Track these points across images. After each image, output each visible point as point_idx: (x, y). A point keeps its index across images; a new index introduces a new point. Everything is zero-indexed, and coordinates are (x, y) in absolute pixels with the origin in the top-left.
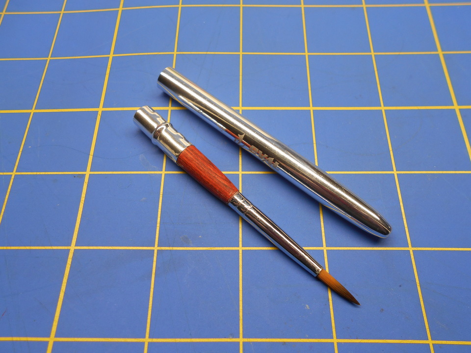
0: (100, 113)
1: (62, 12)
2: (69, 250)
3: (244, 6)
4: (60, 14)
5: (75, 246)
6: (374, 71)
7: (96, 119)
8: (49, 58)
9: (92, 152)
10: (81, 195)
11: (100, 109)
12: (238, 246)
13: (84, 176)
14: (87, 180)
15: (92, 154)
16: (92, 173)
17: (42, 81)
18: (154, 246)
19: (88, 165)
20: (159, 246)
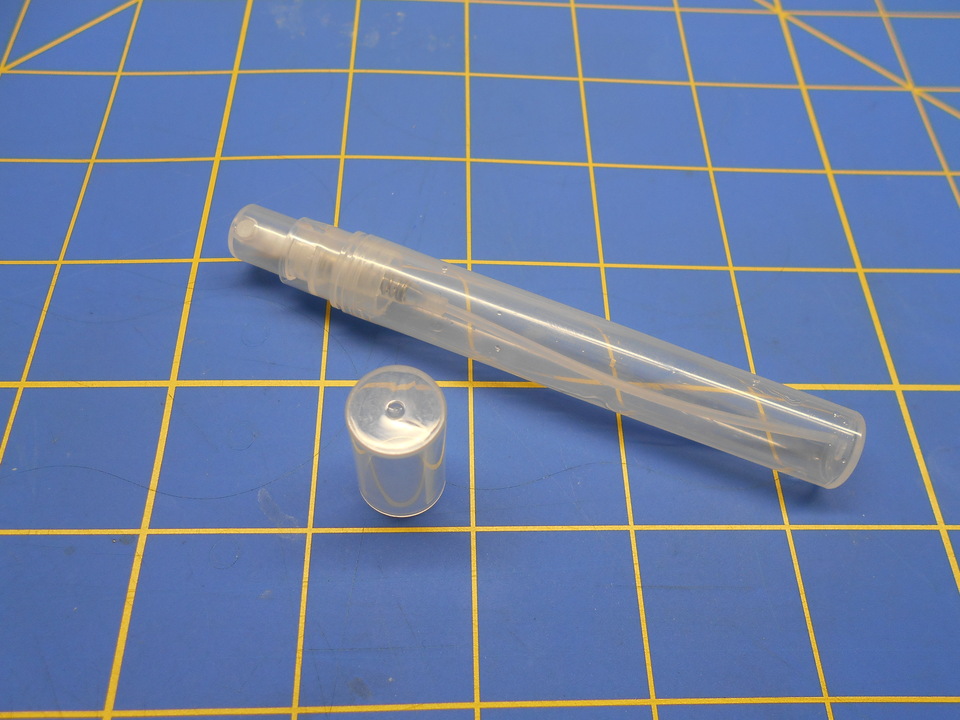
0: (171, 392)
1: (93, 160)
3: (474, 160)
5: (114, 709)
7: (163, 405)
8: (60, 262)
9: (154, 483)
11: (172, 384)
12: (472, 700)
13: (135, 538)
14: (140, 549)
15: (155, 488)
16: (154, 532)
17: (44, 313)
18: (290, 705)
19: (146, 513)
20: (300, 704)
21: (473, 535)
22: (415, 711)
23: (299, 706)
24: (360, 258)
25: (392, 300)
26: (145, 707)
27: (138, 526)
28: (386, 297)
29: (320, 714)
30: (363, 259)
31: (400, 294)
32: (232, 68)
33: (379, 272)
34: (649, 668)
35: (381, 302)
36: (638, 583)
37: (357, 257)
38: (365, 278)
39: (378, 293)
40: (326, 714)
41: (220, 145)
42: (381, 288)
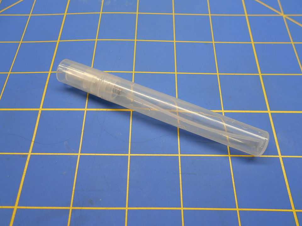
0: (40, 112)
1: (21, 42)
2: (13, 209)
3: (137, 40)
4: (20, 43)
6: (219, 86)
7: (37, 116)
8: (9, 73)
9: (33, 139)
10: (24, 169)
11: (40, 109)
12: (125, 207)
13: (27, 156)
14: (28, 159)
15: (34, 141)
16: (33, 154)
17: (4, 88)
18: (70, 206)
19: (31, 148)
20: (73, 206)
21: (129, 157)
22: (107, 210)
23: (72, 207)
24: (106, 81)
25: (117, 95)
26: (26, 206)
27: (28, 152)
28: (115, 93)
29: (79, 209)
30: (107, 82)
31: (119, 93)
32: (64, 13)
33: (112, 86)
34: (182, 198)
35: (113, 96)
36: (180, 172)
37: (105, 81)
38: (108, 88)
39: (112, 92)
40: (80, 209)
41: (59, 37)
42: (113, 91)
